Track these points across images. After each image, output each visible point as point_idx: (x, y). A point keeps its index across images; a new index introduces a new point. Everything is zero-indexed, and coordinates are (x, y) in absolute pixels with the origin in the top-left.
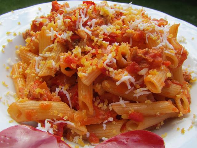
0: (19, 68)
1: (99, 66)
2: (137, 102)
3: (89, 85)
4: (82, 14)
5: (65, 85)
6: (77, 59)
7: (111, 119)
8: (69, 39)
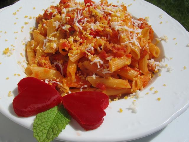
1: (82, 51)
2: (104, 78)
3: (74, 62)
4: (79, 13)
5: (60, 60)
6: (70, 45)
7: (86, 86)
8: (68, 30)
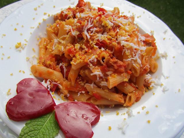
0: (45, 42)
1: (85, 61)
4: (89, 21)
5: (66, 63)
6: (75, 52)
7: (83, 92)
8: (76, 36)
